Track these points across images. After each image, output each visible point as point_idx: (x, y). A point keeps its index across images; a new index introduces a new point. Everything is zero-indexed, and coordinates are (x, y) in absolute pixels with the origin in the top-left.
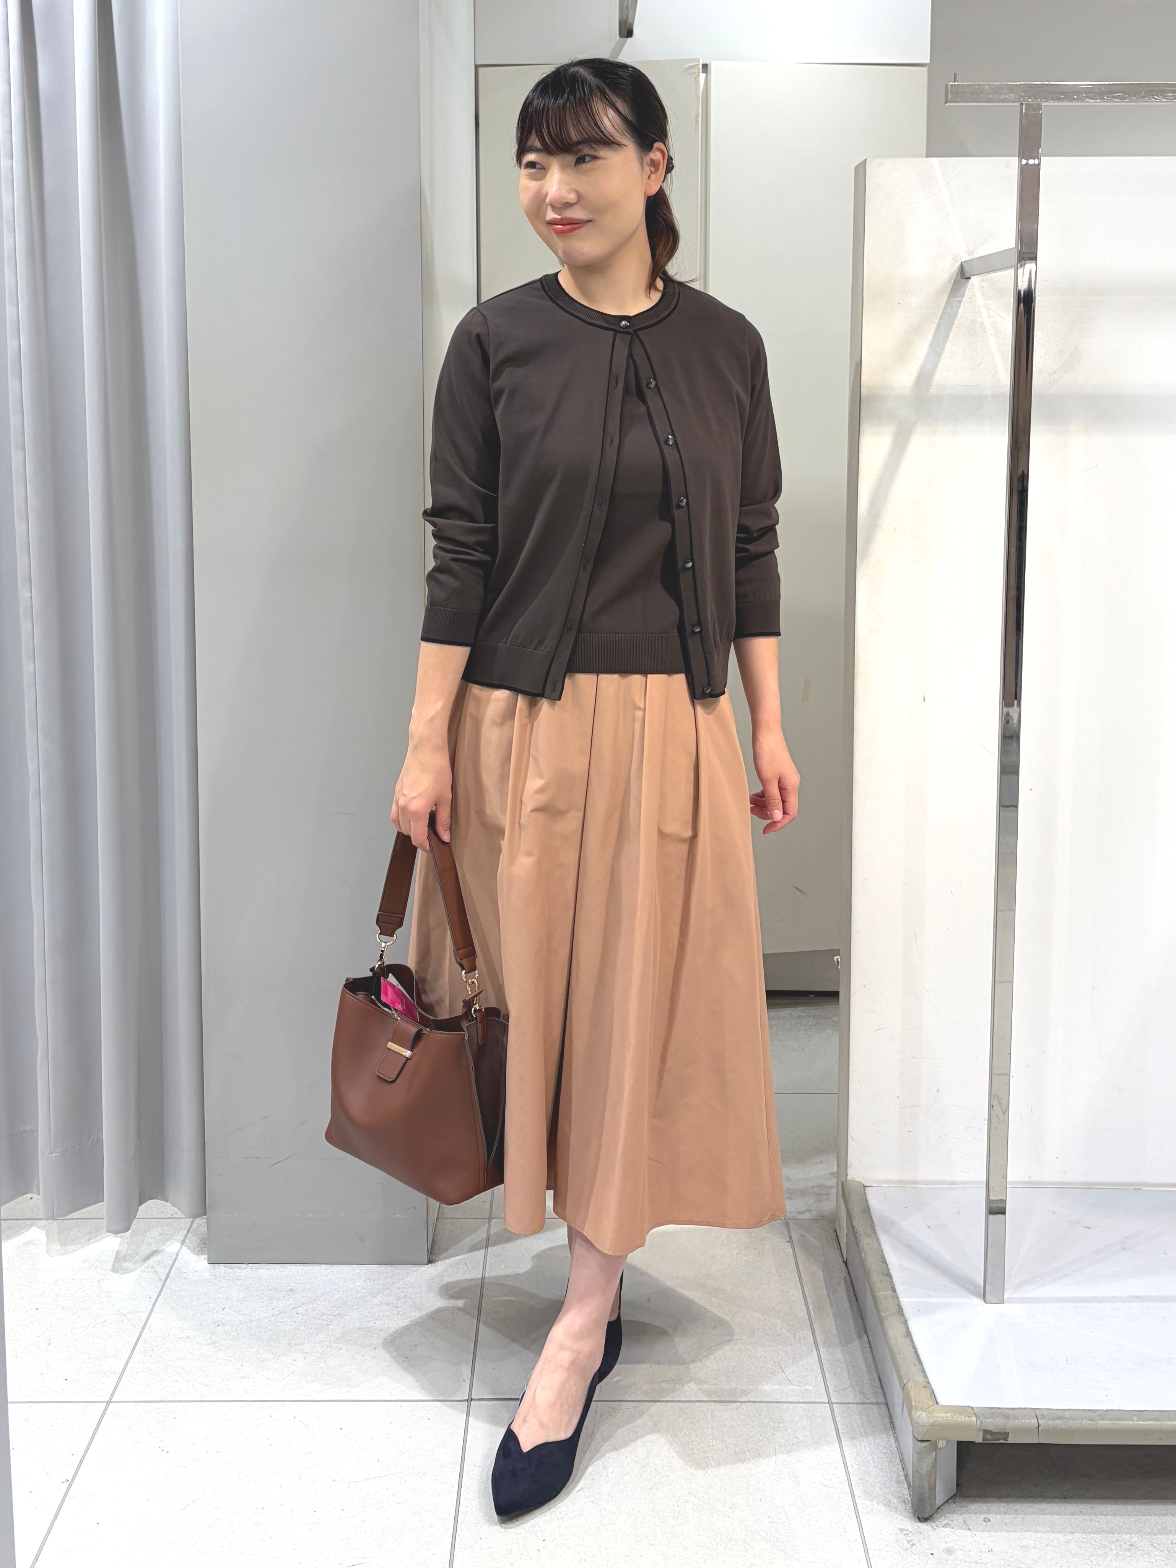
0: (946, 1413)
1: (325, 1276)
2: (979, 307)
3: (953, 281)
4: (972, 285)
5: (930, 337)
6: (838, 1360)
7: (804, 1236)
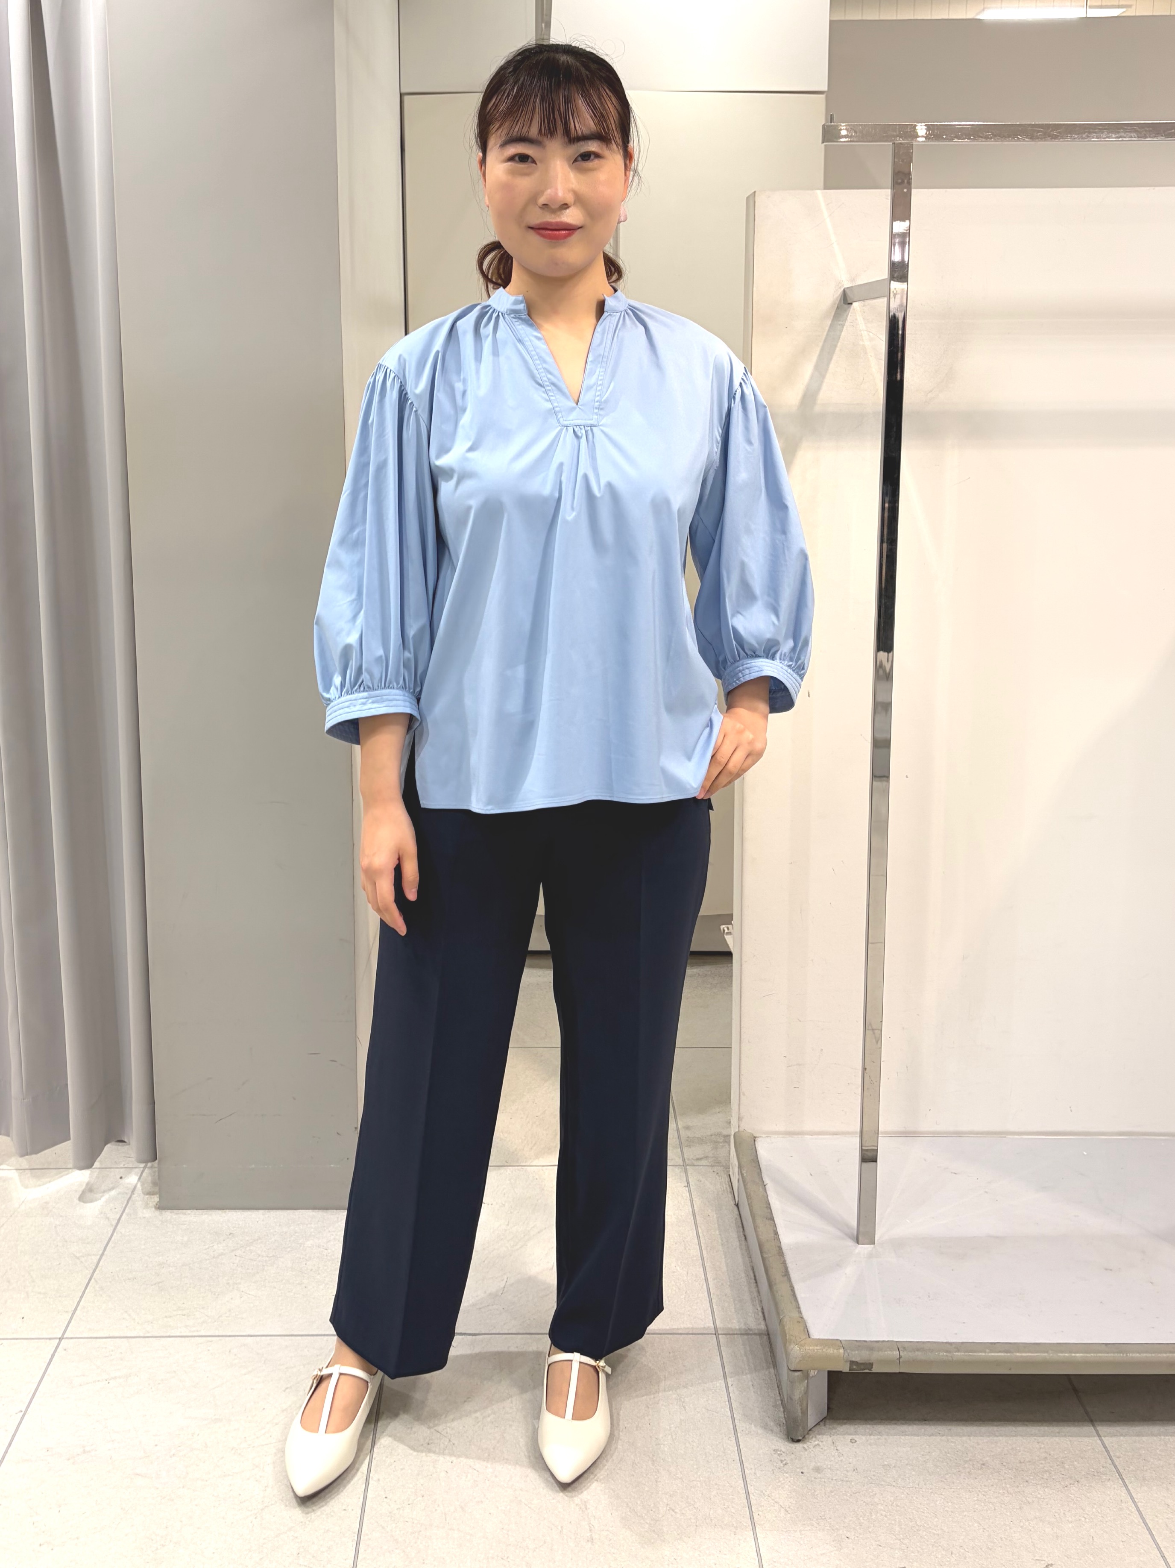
0: (818, 1346)
1: (263, 1220)
2: (860, 328)
3: (836, 306)
4: (853, 310)
5: (814, 360)
6: (726, 1295)
7: (701, 1181)
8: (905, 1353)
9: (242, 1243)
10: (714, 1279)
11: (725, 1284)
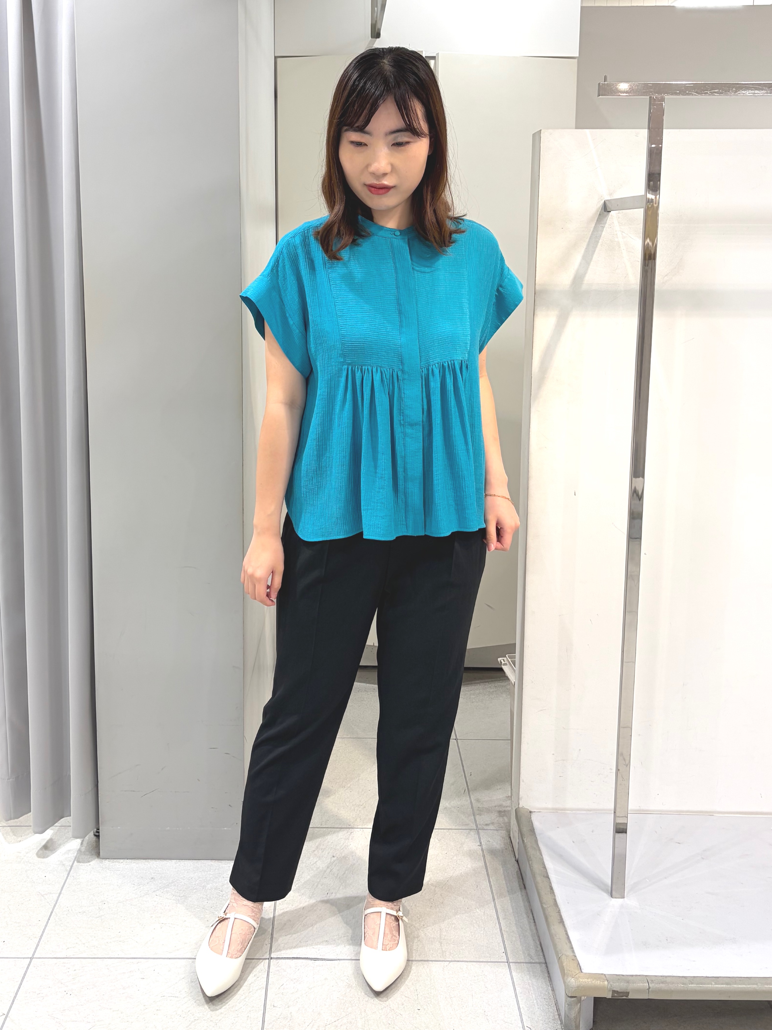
0: (588, 979)
1: (176, 868)
2: (616, 231)
3: (599, 213)
4: (612, 216)
5: (582, 250)
6: (513, 931)
7: (489, 842)
8: (653, 985)
9: (160, 885)
10: (504, 919)
11: (512, 922)
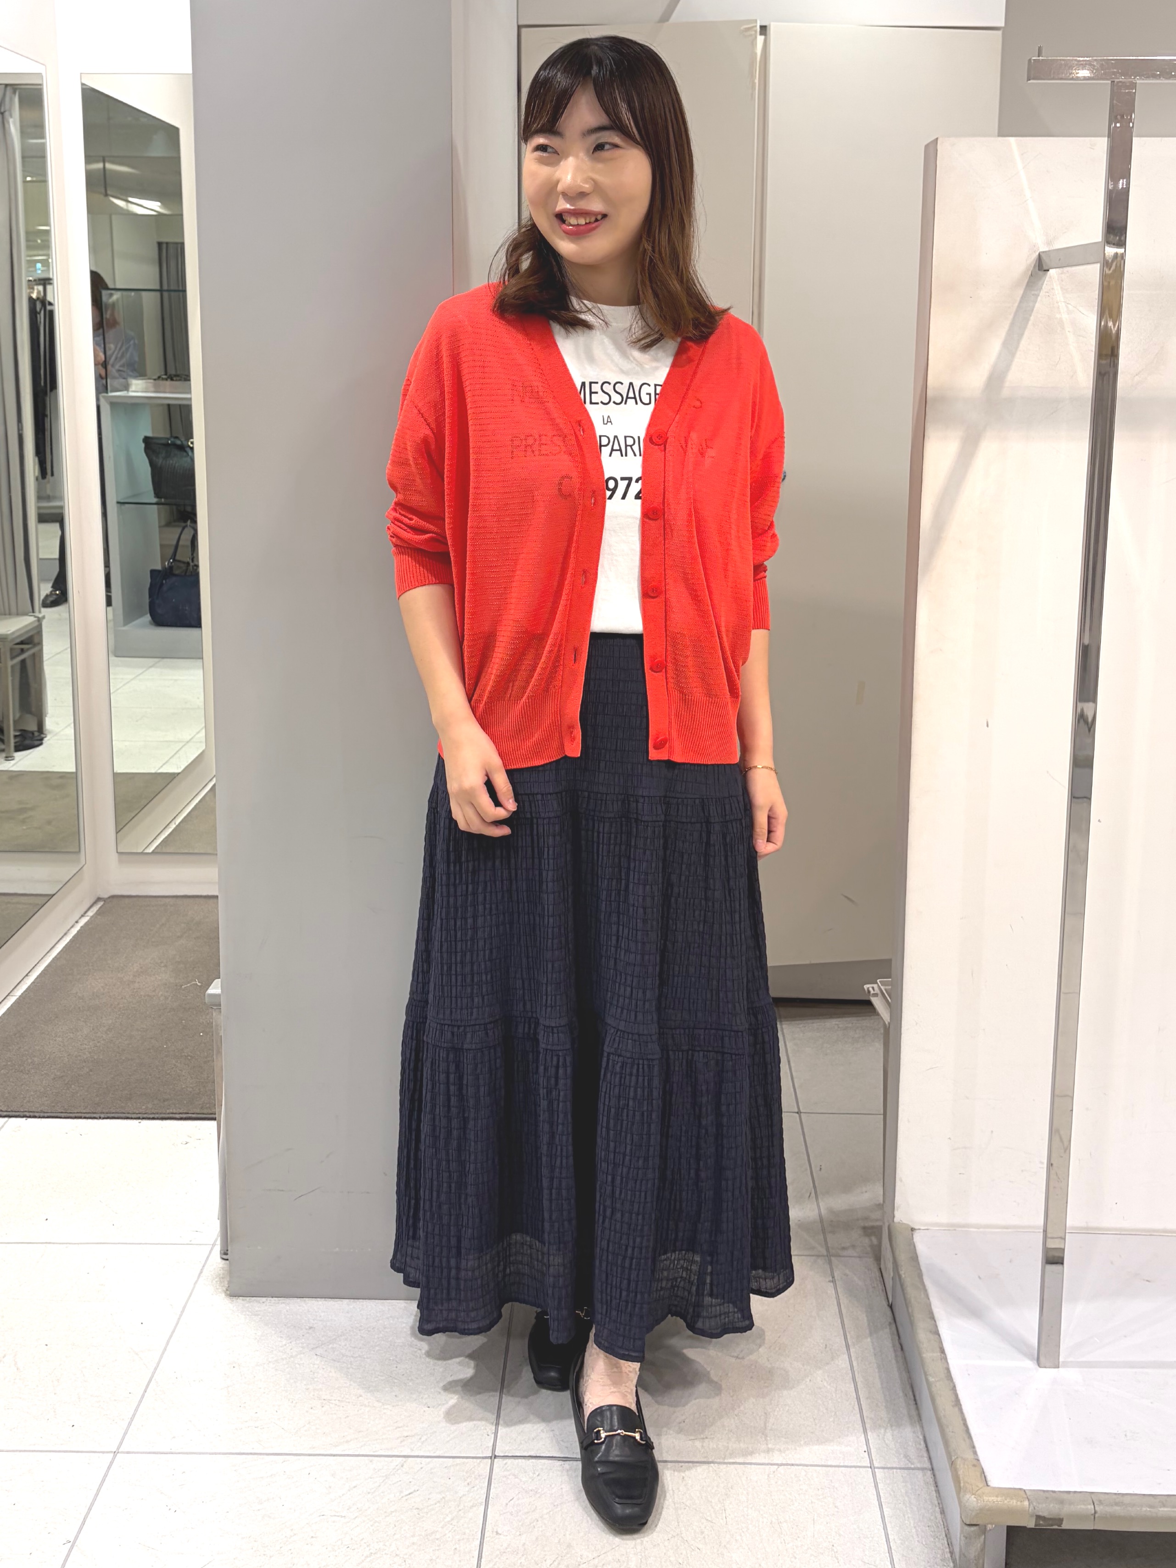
0: (997, 1496)
1: (347, 1313)
2: (1057, 302)
3: (1030, 273)
4: (1050, 277)
5: (1003, 333)
6: (881, 1419)
7: (847, 1275)
8: (1102, 1507)
9: (323, 1339)
10: (867, 1398)
11: (879, 1404)
